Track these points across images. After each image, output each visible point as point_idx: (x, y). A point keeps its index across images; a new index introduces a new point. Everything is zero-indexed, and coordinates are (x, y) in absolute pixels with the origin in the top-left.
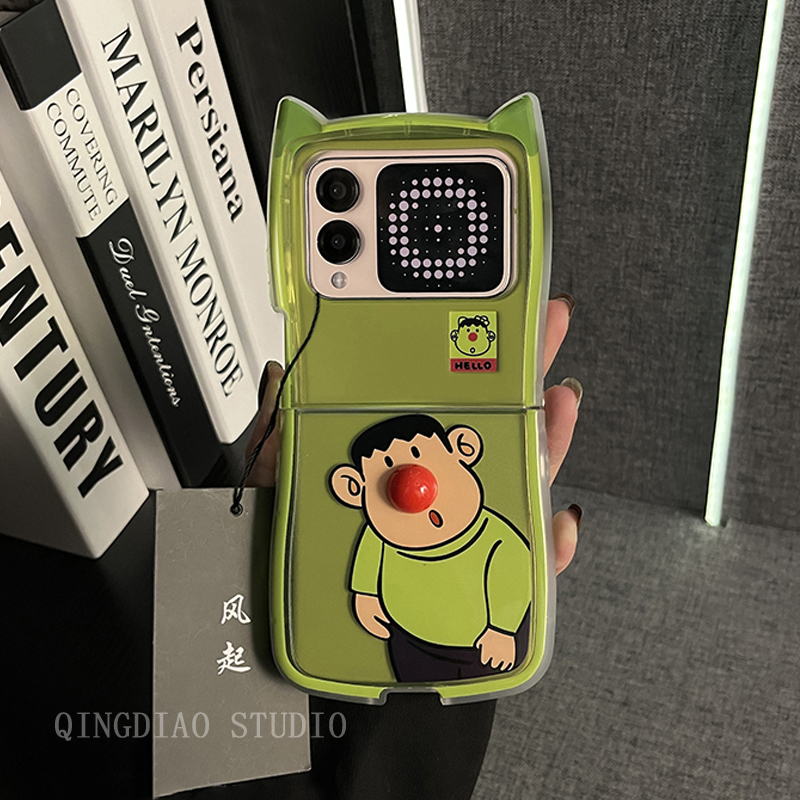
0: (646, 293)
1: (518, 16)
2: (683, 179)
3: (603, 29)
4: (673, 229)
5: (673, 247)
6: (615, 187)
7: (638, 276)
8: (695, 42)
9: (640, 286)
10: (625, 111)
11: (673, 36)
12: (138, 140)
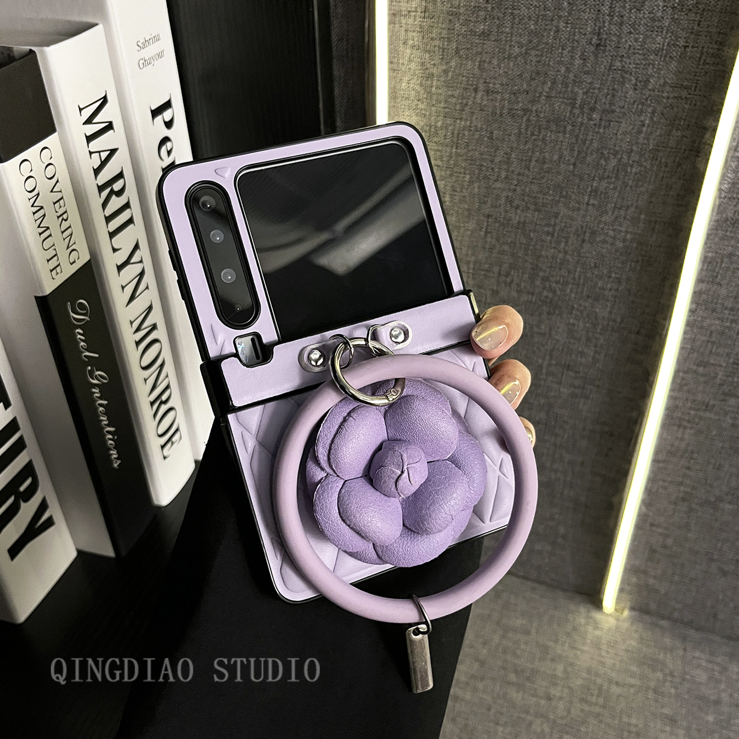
0: (565, 390)
1: (476, 126)
2: (613, 291)
3: (555, 146)
4: (598, 336)
5: (596, 352)
6: (547, 291)
7: (560, 376)
8: (639, 168)
9: (560, 383)
10: (565, 222)
11: (620, 160)
12: (104, 205)
